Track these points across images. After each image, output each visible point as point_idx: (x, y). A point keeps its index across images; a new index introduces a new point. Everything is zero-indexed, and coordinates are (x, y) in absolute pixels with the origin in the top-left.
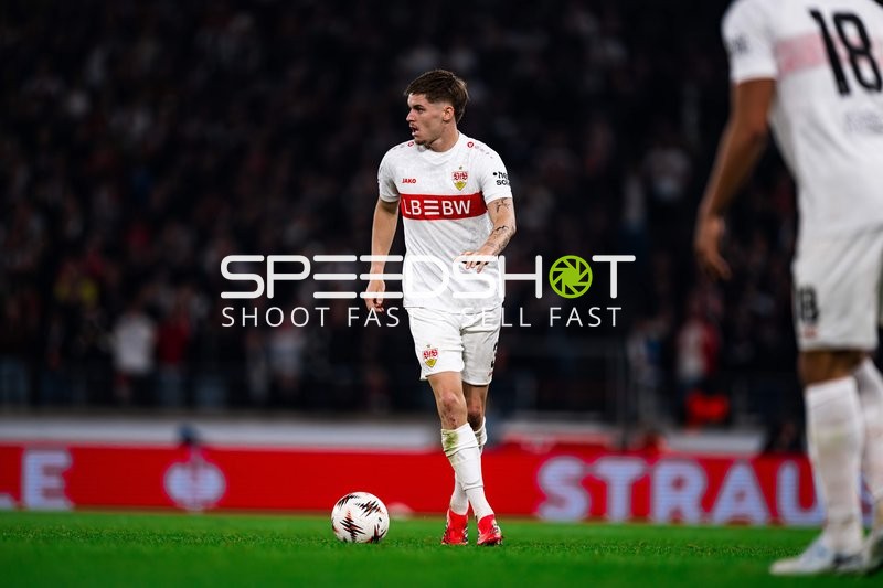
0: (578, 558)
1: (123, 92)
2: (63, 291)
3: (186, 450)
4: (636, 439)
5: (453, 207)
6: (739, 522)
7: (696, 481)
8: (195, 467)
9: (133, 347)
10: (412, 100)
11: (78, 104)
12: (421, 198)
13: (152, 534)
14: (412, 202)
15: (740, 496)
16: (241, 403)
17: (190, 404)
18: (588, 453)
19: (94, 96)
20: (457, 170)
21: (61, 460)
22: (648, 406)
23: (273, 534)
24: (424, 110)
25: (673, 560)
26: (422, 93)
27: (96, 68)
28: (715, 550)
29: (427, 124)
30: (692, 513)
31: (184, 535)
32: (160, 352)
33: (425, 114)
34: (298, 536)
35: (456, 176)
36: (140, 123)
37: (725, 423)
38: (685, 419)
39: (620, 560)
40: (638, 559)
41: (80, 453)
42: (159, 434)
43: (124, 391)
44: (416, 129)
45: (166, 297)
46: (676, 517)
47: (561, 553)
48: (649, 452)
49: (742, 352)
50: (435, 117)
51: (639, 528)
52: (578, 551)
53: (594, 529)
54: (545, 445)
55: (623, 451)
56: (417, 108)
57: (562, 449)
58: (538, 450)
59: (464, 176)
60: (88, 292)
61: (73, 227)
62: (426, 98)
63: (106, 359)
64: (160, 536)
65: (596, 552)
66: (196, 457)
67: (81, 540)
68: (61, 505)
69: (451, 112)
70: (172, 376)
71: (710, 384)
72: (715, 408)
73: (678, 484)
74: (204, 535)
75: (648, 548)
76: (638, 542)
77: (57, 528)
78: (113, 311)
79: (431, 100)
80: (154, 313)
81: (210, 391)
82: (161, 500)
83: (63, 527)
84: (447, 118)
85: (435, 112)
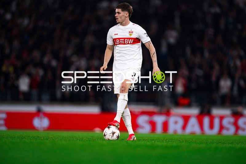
0: (148, 143)
1: (21, 13)
2: (4, 68)
3: (39, 113)
4: (164, 110)
5: (128, 41)
6: (193, 133)
7: (181, 122)
8: (41, 118)
9: (24, 84)
10: (117, 10)
11: (8, 16)
12: (119, 39)
13: (29, 137)
14: (117, 40)
15: (193, 126)
16: (54, 100)
17: (40, 100)
18: (151, 114)
19: (13, 14)
20: (130, 30)
21: (4, 116)
22: (167, 101)
23: (63, 137)
24: (120, 13)
25: (174, 144)
26: (120, 8)
27: (14, 7)
28: (186, 141)
29: (121, 18)
30: (180, 131)
31: (38, 137)
32: (31, 86)
33: (120, 15)
34: (70, 137)
35: (130, 32)
36: (26, 22)
37: (189, 105)
38: (178, 104)
39: (159, 144)
40: (165, 144)
41: (9, 114)
42: (31, 109)
43: (21, 97)
44: (117, 19)
45: (33, 71)
46: (175, 132)
47: (143, 142)
48: (168, 114)
49: (193, 86)
50: (123, 16)
51: (165, 135)
52: (148, 141)
53: (152, 135)
54: (139, 112)
55: (160, 113)
56: (118, 13)
57: (143, 113)
58: (137, 113)
59: (132, 32)
60: (11, 69)
61: (7, 51)
62: (121, 10)
63: (17, 88)
64: (31, 137)
65: (153, 142)
66: (41, 115)
67: (10, 138)
68: (4, 128)
69: (128, 14)
70: (35, 92)
71: (185, 95)
72: (186, 101)
73: (176, 122)
74: (44, 137)
75: (167, 140)
76: (165, 139)
77: (3, 135)
78: (18, 74)
79: (122, 10)
80: (30, 75)
81: (45, 97)
82: (32, 127)
83: (5, 135)
84: (127, 16)
85: (123, 14)
